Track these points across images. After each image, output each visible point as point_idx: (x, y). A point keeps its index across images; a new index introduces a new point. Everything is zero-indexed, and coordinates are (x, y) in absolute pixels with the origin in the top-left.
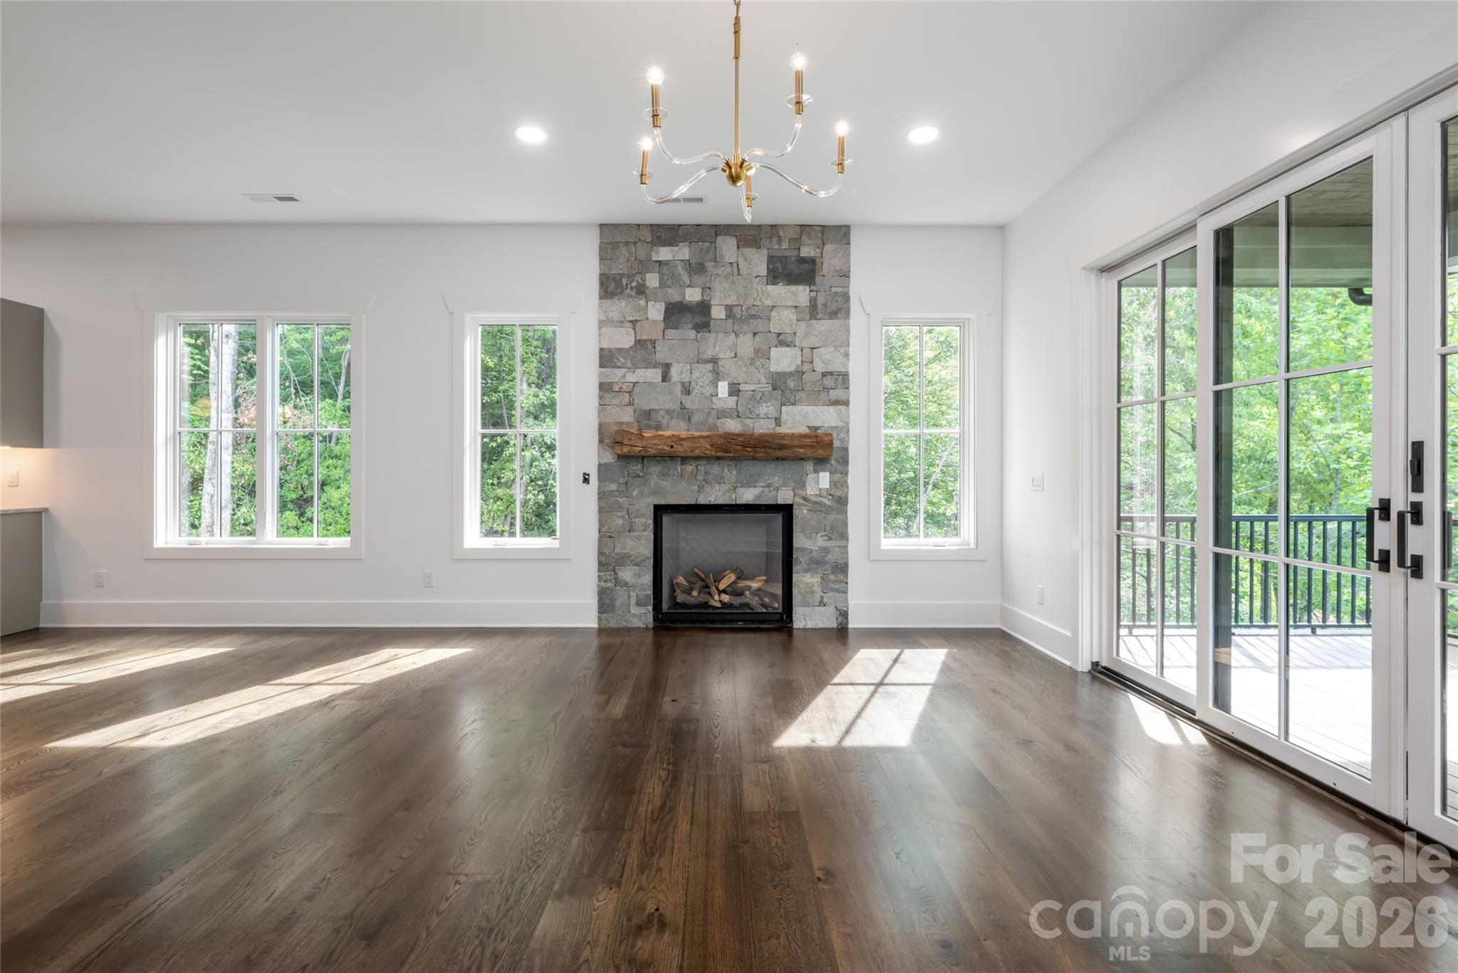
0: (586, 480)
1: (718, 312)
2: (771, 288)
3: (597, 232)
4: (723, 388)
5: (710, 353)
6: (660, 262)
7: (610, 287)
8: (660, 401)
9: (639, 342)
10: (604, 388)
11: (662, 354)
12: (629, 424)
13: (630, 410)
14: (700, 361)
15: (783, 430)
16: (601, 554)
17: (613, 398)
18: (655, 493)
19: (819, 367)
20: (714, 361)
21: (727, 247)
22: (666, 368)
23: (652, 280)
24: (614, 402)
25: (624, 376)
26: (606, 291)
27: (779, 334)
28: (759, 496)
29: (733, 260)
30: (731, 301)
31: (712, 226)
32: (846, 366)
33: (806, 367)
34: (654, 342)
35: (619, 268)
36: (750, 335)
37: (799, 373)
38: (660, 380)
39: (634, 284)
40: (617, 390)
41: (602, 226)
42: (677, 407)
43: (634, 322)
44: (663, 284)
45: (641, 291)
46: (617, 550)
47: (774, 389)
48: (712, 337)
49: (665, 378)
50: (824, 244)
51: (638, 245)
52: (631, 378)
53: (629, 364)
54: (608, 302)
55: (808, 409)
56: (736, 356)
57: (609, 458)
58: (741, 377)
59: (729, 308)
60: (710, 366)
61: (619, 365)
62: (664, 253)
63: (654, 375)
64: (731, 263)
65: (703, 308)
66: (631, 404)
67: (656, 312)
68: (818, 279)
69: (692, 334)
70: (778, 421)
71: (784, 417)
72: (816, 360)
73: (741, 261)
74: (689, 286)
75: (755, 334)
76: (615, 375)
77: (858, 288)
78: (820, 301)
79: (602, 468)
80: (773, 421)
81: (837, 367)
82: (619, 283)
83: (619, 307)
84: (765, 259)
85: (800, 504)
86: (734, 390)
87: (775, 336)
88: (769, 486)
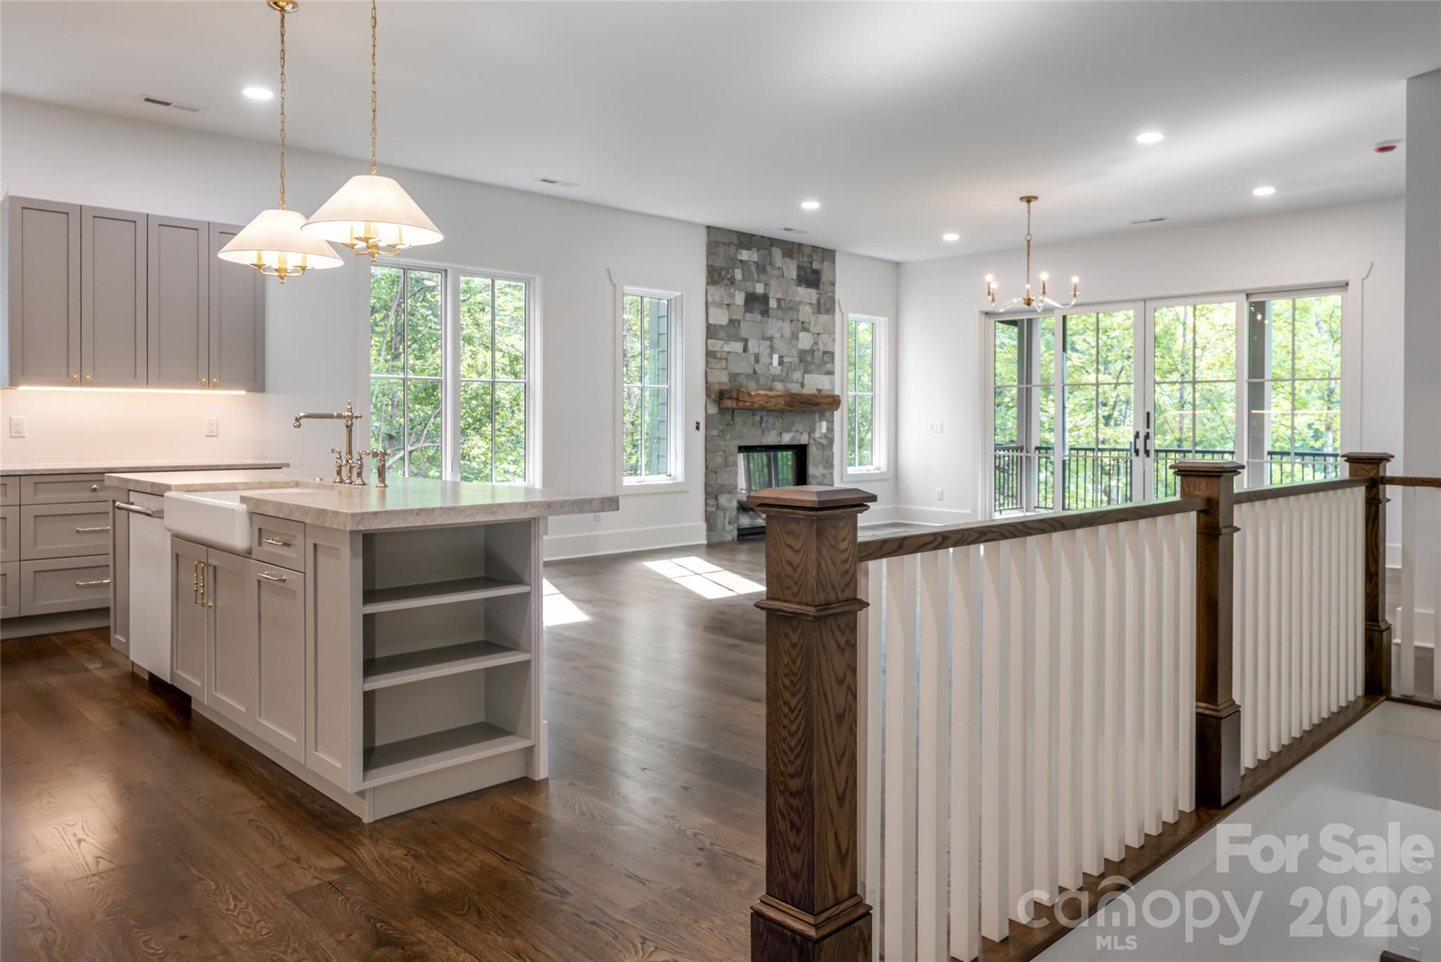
0: (698, 428)
1: (773, 304)
2: (799, 289)
3: (704, 232)
4: (776, 357)
5: (769, 333)
6: (741, 261)
7: (715, 276)
8: (742, 367)
9: (731, 321)
10: (710, 354)
11: (744, 332)
12: (725, 383)
13: (725, 373)
14: (764, 338)
15: (805, 391)
16: (707, 485)
17: (717, 363)
18: (739, 437)
19: (822, 348)
20: (771, 339)
21: (777, 253)
22: (746, 341)
23: (738, 274)
24: (718, 366)
25: (722, 347)
26: (712, 278)
27: (803, 323)
28: (792, 439)
29: (779, 266)
30: (779, 296)
31: (770, 239)
32: (834, 347)
33: (815, 347)
34: (739, 321)
35: (720, 262)
36: (789, 322)
37: (812, 351)
38: (742, 351)
39: (729, 276)
40: (719, 357)
41: (708, 227)
42: (751, 372)
43: (728, 305)
44: (744, 279)
45: (732, 281)
46: (719, 482)
47: (801, 361)
48: (770, 321)
49: (745, 350)
50: (823, 261)
51: (731, 246)
52: (726, 348)
53: (726, 338)
54: (711, 288)
55: (817, 376)
56: (782, 337)
57: (713, 410)
58: (784, 352)
59: (779, 300)
60: (768, 343)
61: (720, 337)
62: (744, 255)
63: (737, 347)
64: (779, 268)
65: (765, 299)
66: (726, 369)
67: (740, 299)
68: (821, 285)
69: (759, 317)
70: (802, 385)
71: (806, 382)
72: (820, 343)
73: (784, 268)
74: (758, 282)
75: (791, 321)
76: (716, 345)
77: (839, 294)
78: (822, 302)
79: (708, 418)
80: (799, 384)
81: (829, 349)
82: (720, 275)
83: (718, 293)
84: (795, 268)
85: (812, 444)
86: (781, 363)
87: (801, 323)
88: (797, 431)
